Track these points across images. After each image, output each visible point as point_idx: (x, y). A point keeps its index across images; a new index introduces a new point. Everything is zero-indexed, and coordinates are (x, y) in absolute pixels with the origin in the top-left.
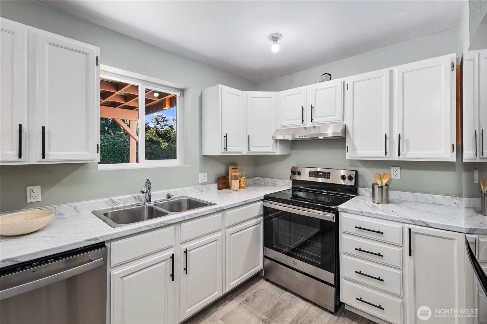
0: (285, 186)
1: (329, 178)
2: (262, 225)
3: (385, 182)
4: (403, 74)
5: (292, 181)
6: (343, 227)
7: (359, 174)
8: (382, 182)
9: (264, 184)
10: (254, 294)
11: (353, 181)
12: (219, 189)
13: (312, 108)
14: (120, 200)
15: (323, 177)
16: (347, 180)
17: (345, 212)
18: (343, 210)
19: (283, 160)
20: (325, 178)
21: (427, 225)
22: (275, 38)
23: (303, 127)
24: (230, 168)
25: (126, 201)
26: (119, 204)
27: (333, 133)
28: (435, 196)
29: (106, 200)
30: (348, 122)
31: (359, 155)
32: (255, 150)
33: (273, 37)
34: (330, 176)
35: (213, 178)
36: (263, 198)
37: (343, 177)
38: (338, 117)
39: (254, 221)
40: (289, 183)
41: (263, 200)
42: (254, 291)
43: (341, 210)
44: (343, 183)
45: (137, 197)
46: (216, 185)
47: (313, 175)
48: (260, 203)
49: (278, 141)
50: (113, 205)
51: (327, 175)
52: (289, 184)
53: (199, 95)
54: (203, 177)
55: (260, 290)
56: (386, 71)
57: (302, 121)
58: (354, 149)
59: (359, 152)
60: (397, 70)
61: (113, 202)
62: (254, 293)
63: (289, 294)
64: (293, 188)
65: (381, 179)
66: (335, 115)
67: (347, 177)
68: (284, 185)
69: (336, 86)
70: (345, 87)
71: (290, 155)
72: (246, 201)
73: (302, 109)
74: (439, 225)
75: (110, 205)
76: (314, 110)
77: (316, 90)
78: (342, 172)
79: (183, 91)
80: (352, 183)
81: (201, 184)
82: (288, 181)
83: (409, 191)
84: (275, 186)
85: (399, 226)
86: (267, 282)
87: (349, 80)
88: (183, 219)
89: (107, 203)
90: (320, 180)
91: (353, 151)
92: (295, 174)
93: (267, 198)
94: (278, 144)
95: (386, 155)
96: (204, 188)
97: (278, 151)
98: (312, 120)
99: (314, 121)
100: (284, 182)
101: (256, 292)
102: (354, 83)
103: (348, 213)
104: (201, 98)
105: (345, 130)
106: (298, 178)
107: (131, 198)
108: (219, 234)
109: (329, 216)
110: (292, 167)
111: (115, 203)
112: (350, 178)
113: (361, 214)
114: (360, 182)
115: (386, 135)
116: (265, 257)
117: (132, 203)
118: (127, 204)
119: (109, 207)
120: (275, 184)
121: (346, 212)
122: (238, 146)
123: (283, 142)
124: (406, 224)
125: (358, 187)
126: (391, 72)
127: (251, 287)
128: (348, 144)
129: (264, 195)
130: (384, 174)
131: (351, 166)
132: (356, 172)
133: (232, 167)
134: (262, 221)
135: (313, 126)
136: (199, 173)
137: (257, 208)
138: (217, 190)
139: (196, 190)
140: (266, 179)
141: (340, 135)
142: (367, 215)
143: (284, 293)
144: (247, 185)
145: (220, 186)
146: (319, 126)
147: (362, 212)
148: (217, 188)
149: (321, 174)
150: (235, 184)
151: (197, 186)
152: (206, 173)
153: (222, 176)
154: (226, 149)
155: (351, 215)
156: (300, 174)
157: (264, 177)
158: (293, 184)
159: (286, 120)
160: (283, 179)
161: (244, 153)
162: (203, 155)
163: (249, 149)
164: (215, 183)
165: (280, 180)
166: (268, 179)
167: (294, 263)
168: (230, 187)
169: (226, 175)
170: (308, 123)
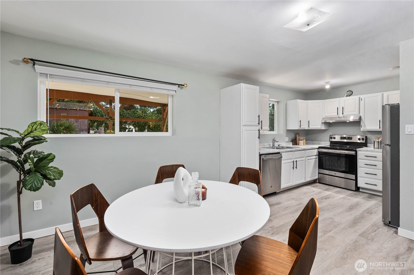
1: (352, 140)
2: (317, 159)
3: (380, 140)
4: (388, 96)
5: (330, 142)
6: (359, 156)
7: (368, 138)
8: (379, 140)
11: (365, 141)
13: (343, 108)
14: (266, 145)
16: (361, 140)
19: (324, 132)
20: (349, 139)
22: (327, 83)
24: (297, 135)
27: (353, 120)
30: (362, 114)
31: (367, 129)
32: (312, 127)
34: (352, 139)
35: (290, 140)
36: (318, 148)
37: (359, 139)
38: (357, 112)
39: (315, 157)
41: (318, 149)
43: (358, 150)
44: (359, 141)
46: (292, 143)
47: (343, 139)
48: (317, 150)
49: (324, 123)
51: (350, 138)
53: (286, 104)
54: (287, 139)
56: (380, 94)
57: (338, 114)
58: (365, 126)
59: (367, 127)
60: (385, 94)
64: (330, 145)
65: (378, 139)
66: (355, 112)
67: (361, 139)
69: (356, 99)
70: (360, 99)
71: (328, 129)
72: (312, 148)
73: (338, 108)
76: (344, 109)
77: (345, 100)
78: (359, 137)
79: (278, 102)
80: (364, 142)
81: (287, 142)
87: (362, 97)
88: (295, 150)
90: (345, 141)
91: (364, 127)
92: (332, 138)
93: (320, 148)
94: (323, 124)
95: (380, 128)
97: (323, 127)
98: (343, 113)
99: (344, 114)
100: (325, 143)
102: (365, 98)
104: (286, 105)
105: (360, 118)
106: (333, 140)
107: (268, 144)
108: (304, 158)
109: (353, 153)
110: (330, 135)
112: (363, 139)
113: (367, 151)
114: (368, 141)
115: (380, 120)
116: (319, 173)
120: (319, 144)
121: (361, 151)
122: (304, 126)
123: (325, 123)
125: (367, 143)
126: (383, 95)
128: (361, 124)
130: (380, 137)
131: (363, 134)
132: (366, 137)
133: (298, 135)
134: (318, 158)
135: (343, 116)
136: (286, 137)
137: (315, 152)
141: (358, 120)
142: (370, 151)
145: (294, 143)
146: (346, 116)
147: (368, 150)
148: (292, 144)
149: (347, 138)
150: (301, 142)
151: (285, 143)
152: (288, 137)
153: (294, 139)
154: (300, 126)
155: (363, 152)
156: (334, 138)
157: (312, 141)
158: (330, 144)
159: (328, 113)
160: (324, 141)
161: (306, 129)
162: (287, 129)
163: (309, 127)
164: (291, 142)
165: (322, 142)
166: (315, 142)
167: (335, 174)
168: (297, 144)
169: (296, 138)
170: (341, 115)
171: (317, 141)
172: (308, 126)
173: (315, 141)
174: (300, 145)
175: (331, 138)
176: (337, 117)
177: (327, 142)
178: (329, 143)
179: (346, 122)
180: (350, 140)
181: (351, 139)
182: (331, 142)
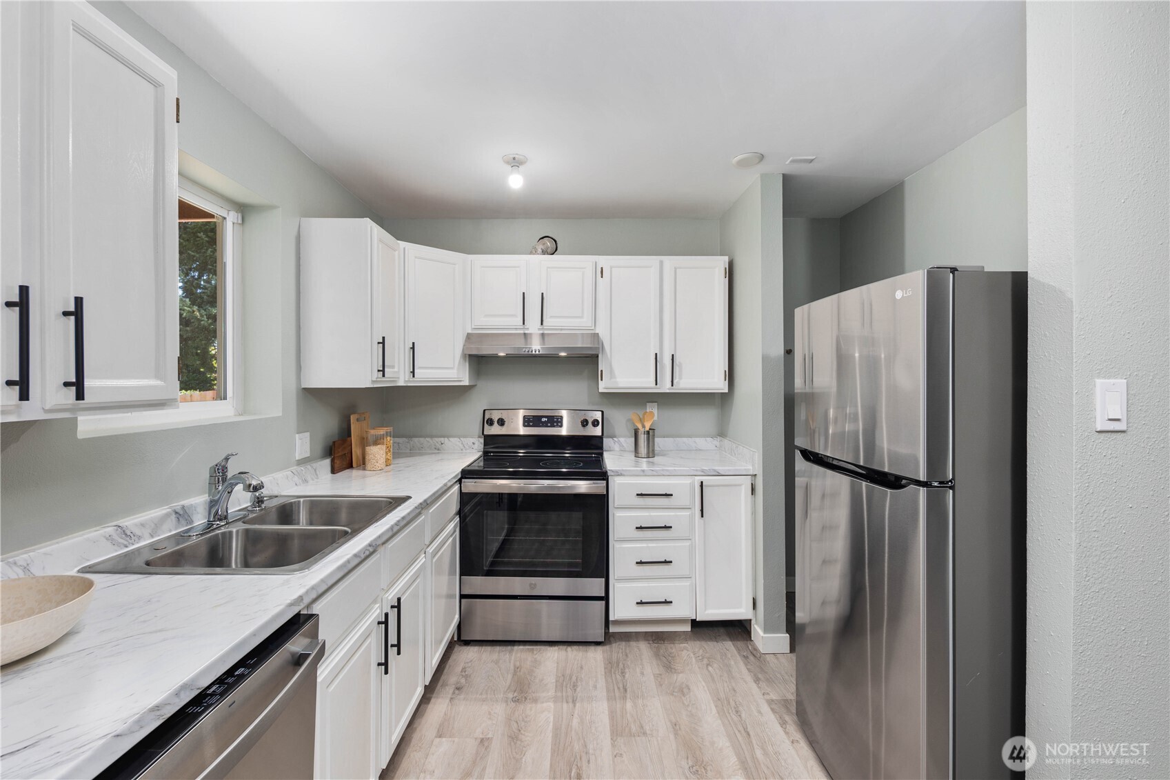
0: (464, 451)
1: (561, 426)
2: (458, 533)
3: (647, 425)
4: (675, 271)
5: (482, 439)
6: (615, 500)
8: (644, 426)
9: (408, 451)
10: (463, 674)
11: (600, 427)
12: (334, 471)
13: (543, 298)
14: (142, 525)
15: (549, 425)
16: (590, 426)
17: (619, 475)
18: (617, 472)
19: (457, 397)
20: (551, 426)
21: (717, 474)
22: (515, 163)
23: (522, 332)
24: (353, 418)
25: (157, 525)
26: (140, 538)
28: (697, 440)
29: (110, 530)
30: (601, 330)
31: (621, 385)
32: (425, 375)
33: (514, 159)
34: (560, 422)
35: (319, 449)
36: (460, 476)
37: (585, 423)
38: (588, 320)
39: (452, 526)
40: (474, 443)
41: (459, 481)
42: (459, 669)
43: (612, 474)
45: (181, 513)
46: (328, 462)
47: (531, 424)
48: (457, 487)
49: (467, 358)
50: (126, 543)
51: (554, 420)
52: (473, 446)
53: (295, 233)
54: (302, 445)
55: (468, 663)
56: (655, 261)
57: (524, 321)
58: (611, 375)
59: (619, 380)
60: (667, 262)
61: (126, 534)
62: (462, 672)
63: (521, 647)
64: (485, 452)
66: (581, 317)
67: (590, 422)
68: (462, 450)
69: (585, 268)
70: (597, 272)
71: (478, 386)
73: (524, 298)
74: (729, 470)
75: (119, 545)
76: (546, 302)
77: (548, 268)
79: (244, 210)
80: (598, 432)
81: (302, 462)
82: (471, 439)
83: (668, 437)
84: (438, 453)
85: (687, 481)
86: (469, 647)
87: (603, 261)
89: (113, 540)
91: (609, 379)
92: (493, 423)
93: (466, 475)
94: (467, 364)
95: (656, 384)
96: (306, 470)
97: (466, 378)
98: (542, 321)
99: (547, 323)
100: (462, 444)
101: (463, 669)
102: (611, 268)
103: (624, 475)
105: (597, 343)
106: (495, 430)
107: (167, 515)
108: (423, 560)
110: (484, 411)
111: (132, 535)
112: (596, 421)
113: (642, 473)
115: (656, 354)
116: (462, 596)
117: (170, 531)
118: (159, 536)
119: (116, 551)
120: (438, 450)
121: (621, 475)
122: (394, 367)
123: (472, 359)
124: (696, 477)
125: (603, 437)
127: (447, 666)
128: (602, 366)
129: (461, 470)
132: (602, 413)
133: (361, 417)
134: (459, 524)
135: (542, 332)
136: (297, 435)
138: (330, 475)
139: (296, 479)
140: (416, 440)
141: (588, 352)
143: (513, 650)
144: (397, 455)
145: (337, 462)
148: (329, 468)
149: (544, 420)
150: (377, 454)
151: (295, 468)
152: (308, 434)
153: (336, 438)
154: (383, 371)
155: (627, 478)
156: (501, 422)
157: (410, 437)
158: (485, 444)
159: (486, 316)
160: (459, 437)
161: (401, 383)
162: (303, 387)
163: (413, 372)
164: (324, 456)
165: (451, 439)
166: (422, 439)
167: (533, 586)
168: (354, 465)
169: (346, 433)
170: (533, 327)
171: (432, 437)
172: (409, 368)
173: (421, 437)
174: (369, 466)
175: (490, 422)
176: (520, 334)
177: (472, 440)
178: (477, 443)
179: (557, 357)
180: (554, 426)
181: (557, 422)
182: (489, 440)
